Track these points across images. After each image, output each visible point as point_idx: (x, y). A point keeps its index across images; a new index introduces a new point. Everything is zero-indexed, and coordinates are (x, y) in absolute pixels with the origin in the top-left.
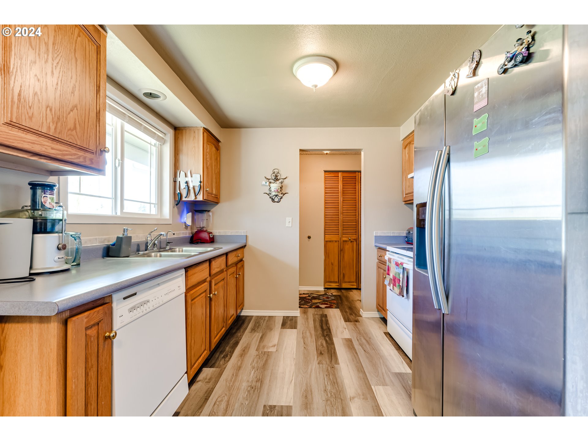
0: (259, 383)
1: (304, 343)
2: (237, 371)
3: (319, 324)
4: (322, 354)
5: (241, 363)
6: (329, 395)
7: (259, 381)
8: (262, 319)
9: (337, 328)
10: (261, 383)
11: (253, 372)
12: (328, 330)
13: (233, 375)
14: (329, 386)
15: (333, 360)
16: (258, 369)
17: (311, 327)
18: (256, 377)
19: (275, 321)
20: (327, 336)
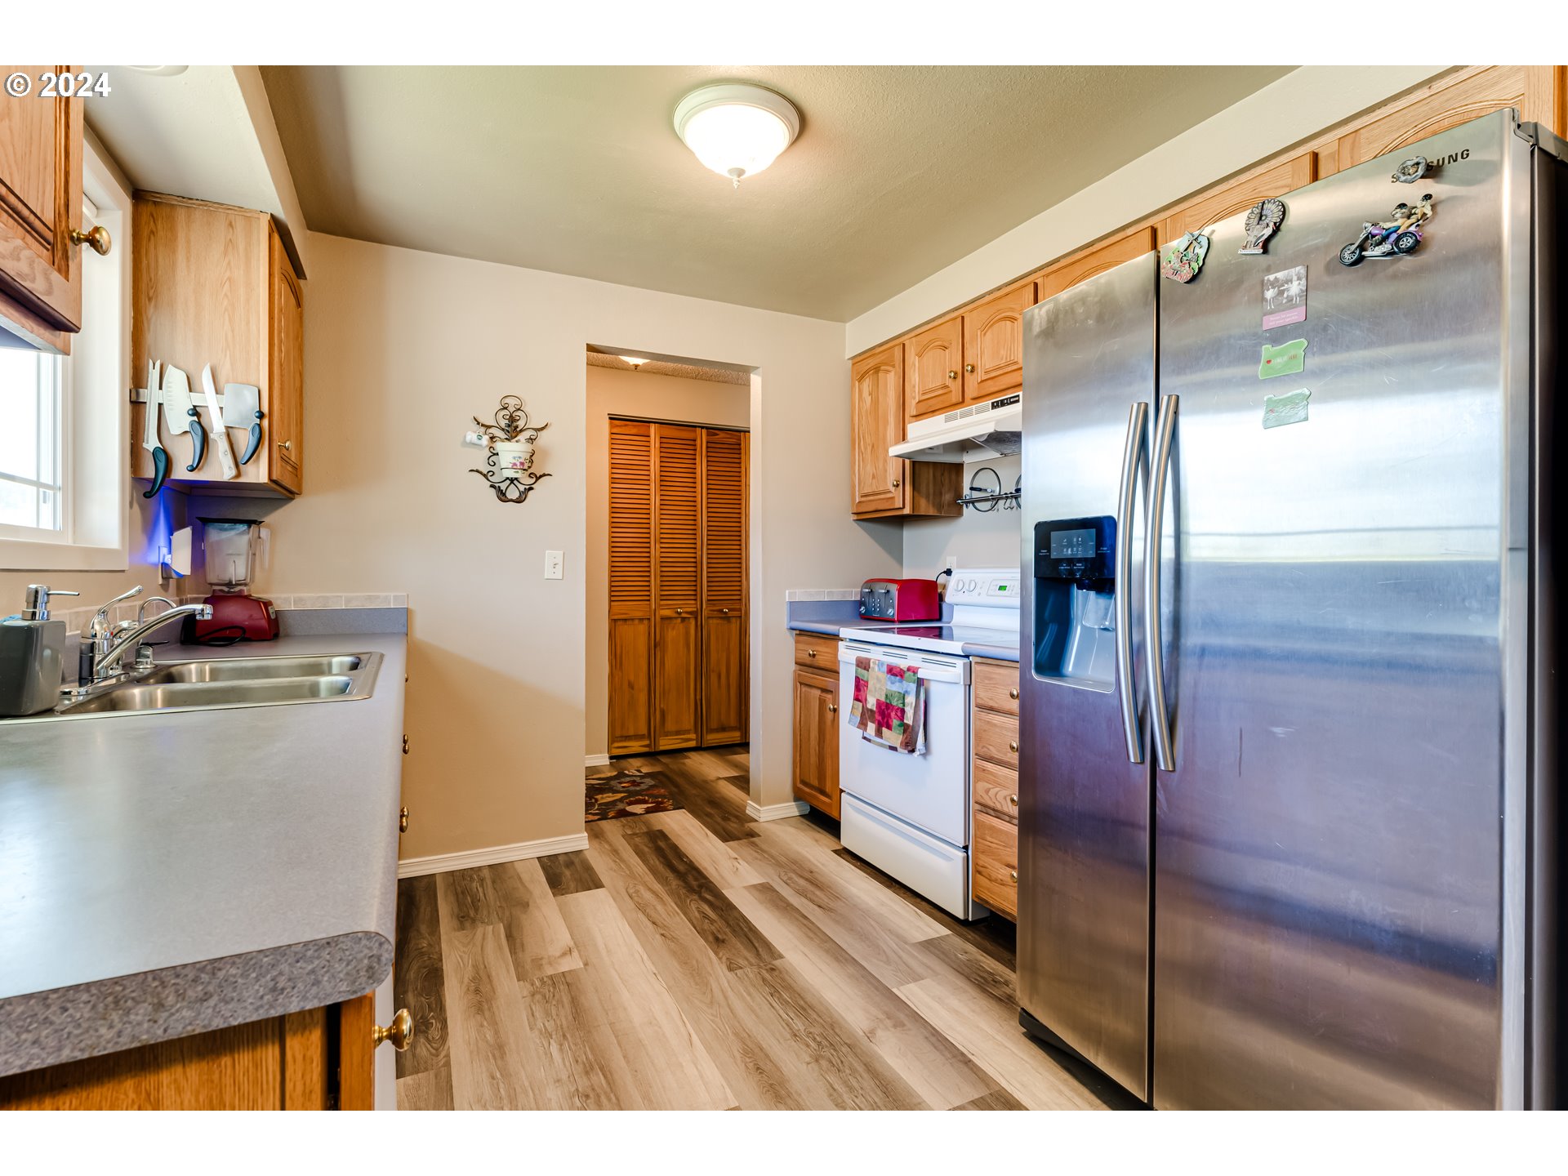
0: (597, 1074)
1: (654, 923)
2: (499, 1062)
3: (660, 861)
4: (723, 941)
5: (497, 1032)
6: (812, 1044)
7: (592, 1069)
8: (471, 877)
9: (714, 862)
10: (603, 1074)
11: (554, 1048)
12: (694, 872)
13: (493, 1078)
14: (795, 1021)
15: (760, 950)
16: (564, 1036)
17: (641, 874)
18: (577, 1062)
19: (520, 878)
20: (703, 890)
